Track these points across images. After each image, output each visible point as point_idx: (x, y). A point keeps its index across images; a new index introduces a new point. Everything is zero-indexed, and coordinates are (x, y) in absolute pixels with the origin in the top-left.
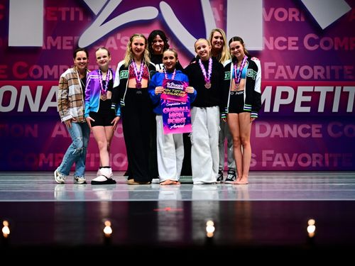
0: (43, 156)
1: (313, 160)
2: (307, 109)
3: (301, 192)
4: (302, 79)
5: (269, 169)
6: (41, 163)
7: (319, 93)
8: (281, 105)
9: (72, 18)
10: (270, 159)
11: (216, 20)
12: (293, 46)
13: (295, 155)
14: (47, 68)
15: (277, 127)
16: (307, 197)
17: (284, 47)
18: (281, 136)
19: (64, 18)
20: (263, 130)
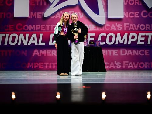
0: (29, 64)
1: (146, 65)
2: (143, 43)
3: (141, 79)
4: (141, 30)
5: (127, 69)
6: (28, 67)
7: (148, 36)
8: (131, 41)
9: (41, 5)
10: (127, 65)
11: (103, 5)
12: (137, 16)
13: (138, 63)
14: (30, 26)
15: (130, 51)
16: (145, 81)
17: (133, 16)
18: (132, 55)
19: (38, 5)
20: (124, 52)
